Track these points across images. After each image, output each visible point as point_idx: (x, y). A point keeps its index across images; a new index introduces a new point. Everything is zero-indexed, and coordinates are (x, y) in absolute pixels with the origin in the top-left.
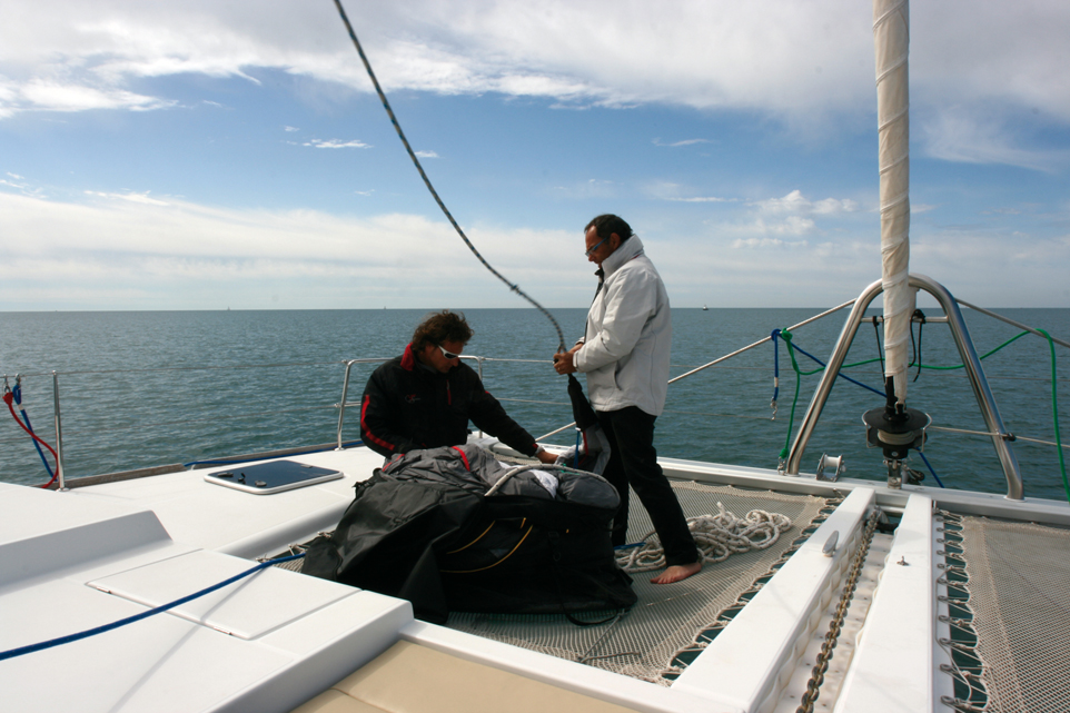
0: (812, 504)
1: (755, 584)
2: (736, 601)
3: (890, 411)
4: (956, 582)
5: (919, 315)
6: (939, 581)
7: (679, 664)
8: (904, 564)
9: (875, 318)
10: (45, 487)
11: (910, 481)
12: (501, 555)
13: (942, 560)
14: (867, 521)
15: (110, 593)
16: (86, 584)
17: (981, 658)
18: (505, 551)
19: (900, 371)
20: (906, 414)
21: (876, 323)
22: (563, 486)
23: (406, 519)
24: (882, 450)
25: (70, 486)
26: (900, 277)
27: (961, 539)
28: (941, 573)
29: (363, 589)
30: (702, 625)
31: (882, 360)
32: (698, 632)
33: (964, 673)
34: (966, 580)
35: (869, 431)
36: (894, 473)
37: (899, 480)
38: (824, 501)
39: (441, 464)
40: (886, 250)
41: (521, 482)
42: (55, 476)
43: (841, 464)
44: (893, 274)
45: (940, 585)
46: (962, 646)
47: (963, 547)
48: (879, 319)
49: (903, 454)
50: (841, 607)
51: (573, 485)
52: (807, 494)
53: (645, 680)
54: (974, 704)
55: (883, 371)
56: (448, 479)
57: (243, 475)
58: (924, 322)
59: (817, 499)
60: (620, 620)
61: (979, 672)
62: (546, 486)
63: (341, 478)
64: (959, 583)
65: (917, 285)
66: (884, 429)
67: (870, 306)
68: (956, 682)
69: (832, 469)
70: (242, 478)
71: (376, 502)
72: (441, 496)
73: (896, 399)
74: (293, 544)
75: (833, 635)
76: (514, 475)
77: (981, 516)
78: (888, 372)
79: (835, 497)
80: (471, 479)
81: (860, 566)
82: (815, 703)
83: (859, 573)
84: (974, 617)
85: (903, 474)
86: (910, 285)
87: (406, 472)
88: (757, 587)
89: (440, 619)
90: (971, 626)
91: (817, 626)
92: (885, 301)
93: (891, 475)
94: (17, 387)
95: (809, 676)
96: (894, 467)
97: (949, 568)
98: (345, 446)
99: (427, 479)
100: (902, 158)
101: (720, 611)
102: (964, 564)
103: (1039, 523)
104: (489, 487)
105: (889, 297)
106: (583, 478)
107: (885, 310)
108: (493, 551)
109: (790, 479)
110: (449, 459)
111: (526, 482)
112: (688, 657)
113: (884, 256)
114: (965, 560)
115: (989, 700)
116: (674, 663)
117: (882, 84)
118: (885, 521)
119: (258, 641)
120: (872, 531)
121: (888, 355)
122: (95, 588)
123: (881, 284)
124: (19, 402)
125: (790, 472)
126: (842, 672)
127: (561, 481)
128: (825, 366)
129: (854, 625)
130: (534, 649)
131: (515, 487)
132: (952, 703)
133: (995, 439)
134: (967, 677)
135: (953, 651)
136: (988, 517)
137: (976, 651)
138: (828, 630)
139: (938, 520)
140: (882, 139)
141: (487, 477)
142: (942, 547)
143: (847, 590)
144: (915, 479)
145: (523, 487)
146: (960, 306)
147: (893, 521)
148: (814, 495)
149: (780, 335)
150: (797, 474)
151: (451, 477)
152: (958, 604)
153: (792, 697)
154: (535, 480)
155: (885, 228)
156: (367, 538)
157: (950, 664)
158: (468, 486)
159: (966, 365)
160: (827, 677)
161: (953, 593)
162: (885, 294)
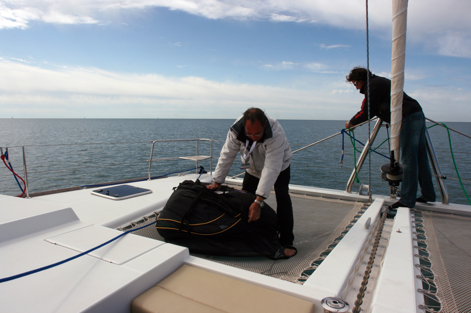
0: (357, 205)
1: (335, 241)
3: (392, 165)
4: (421, 240)
6: (414, 239)
7: (305, 275)
8: (399, 232)
10: (20, 196)
12: (224, 228)
13: (415, 230)
14: (382, 213)
15: (55, 244)
16: (45, 240)
17: (433, 272)
18: (226, 227)
19: (397, 148)
20: (399, 167)
21: (387, 127)
24: (388, 182)
25: (32, 196)
26: (399, 106)
27: (422, 221)
28: (415, 236)
29: (167, 242)
32: (312, 262)
33: (427, 279)
34: (425, 239)
35: (383, 174)
36: (393, 192)
37: (395, 195)
38: (362, 204)
42: (24, 191)
43: (370, 188)
44: (396, 105)
45: (414, 241)
46: (425, 267)
47: (423, 225)
49: (397, 184)
50: (374, 251)
52: (355, 201)
53: (291, 282)
54: (431, 292)
55: (390, 148)
57: (108, 191)
59: (359, 203)
61: (433, 278)
63: (151, 193)
64: (423, 240)
66: (389, 173)
68: (423, 283)
69: (366, 190)
70: (108, 193)
73: (395, 161)
74: (132, 222)
75: (371, 263)
77: (430, 211)
78: (392, 148)
79: (368, 203)
81: (381, 233)
82: (365, 292)
83: (380, 236)
84: (430, 255)
85: (396, 192)
88: (336, 242)
90: (429, 259)
91: (364, 259)
93: (391, 193)
94: (7, 152)
95: (362, 280)
96: (393, 190)
97: (418, 234)
98: (152, 178)
100: (402, 54)
101: (321, 253)
102: (424, 232)
103: (455, 214)
105: (394, 116)
108: (220, 226)
109: (348, 195)
112: (310, 272)
114: (424, 230)
115: (437, 290)
116: (302, 275)
117: (395, 20)
119: (123, 265)
120: (385, 218)
121: (392, 141)
122: (49, 242)
124: (7, 159)
125: (347, 191)
126: (376, 279)
128: (364, 145)
129: (380, 258)
130: (243, 269)
132: (422, 292)
134: (428, 280)
135: (421, 269)
136: (433, 212)
137: (431, 270)
138: (369, 260)
139: (412, 213)
140: (394, 45)
142: (414, 225)
143: (375, 243)
150: (350, 192)
152: (423, 249)
153: (354, 289)
157: (420, 275)
160: (370, 281)
161: (420, 244)
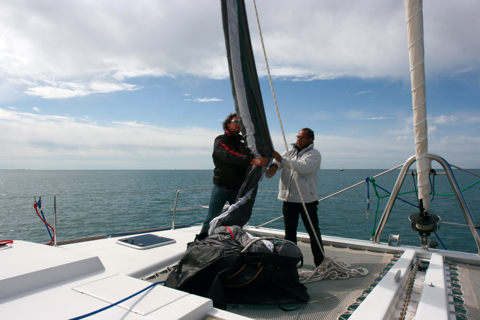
0: (387, 257)
2: (355, 301)
3: (422, 215)
4: (457, 295)
5: (433, 171)
6: (449, 295)
8: (432, 286)
9: (413, 173)
10: (48, 244)
11: (431, 246)
12: (250, 279)
13: (450, 284)
14: (413, 265)
15: (82, 293)
16: (72, 289)
18: (251, 277)
19: (425, 196)
20: (429, 216)
21: (413, 175)
22: (277, 248)
23: (208, 263)
24: (418, 232)
25: (59, 244)
26: (424, 155)
27: (458, 275)
28: (450, 291)
29: (191, 294)
30: (341, 312)
31: (417, 192)
32: (339, 315)
34: (462, 294)
35: (412, 223)
36: (424, 243)
37: (427, 246)
38: (392, 255)
39: (222, 237)
40: (417, 143)
41: (258, 246)
42: (53, 240)
43: (399, 238)
44: (421, 154)
45: (449, 296)
47: (459, 279)
48: (414, 173)
49: (428, 234)
50: (405, 306)
51: (281, 247)
52: (384, 252)
55: (417, 196)
56: (225, 243)
57: (133, 241)
58: (435, 174)
59: (389, 255)
60: (303, 308)
62: (269, 248)
63: (175, 242)
64: (459, 295)
65: (432, 158)
66: (419, 223)
67: (410, 168)
69: (395, 240)
70: (132, 242)
71: (194, 255)
72: (223, 253)
73: (424, 209)
74: (156, 272)
75: (402, 319)
76: (255, 243)
77: (466, 264)
78: (420, 197)
79: (397, 254)
80: (235, 244)
81: (412, 287)
83: (412, 290)
84: (467, 312)
85: (428, 243)
86: (429, 158)
87: (207, 240)
88: (364, 295)
89: (223, 308)
90: (466, 316)
91: (393, 315)
92: (417, 165)
93: (423, 244)
94: (40, 201)
96: (424, 240)
97: (453, 288)
98: (176, 228)
99: (216, 244)
100: (423, 103)
101: (348, 306)
102: (460, 286)
104: (243, 248)
105: (419, 164)
106: (285, 244)
107: (417, 170)
108: (246, 277)
109: (376, 245)
110: (225, 234)
111: (260, 246)
113: (416, 146)
114: (460, 285)
117: (413, 72)
118: (421, 265)
119: (148, 316)
120: (416, 271)
121: (419, 190)
122: (76, 290)
123: (415, 157)
124: (40, 207)
125: (376, 242)
127: (275, 245)
128: (390, 194)
129: (411, 315)
131: (255, 248)
133: (471, 227)
136: (470, 264)
138: (400, 316)
139: (446, 265)
140: (414, 95)
141: (242, 243)
142: (449, 278)
143: (406, 298)
144: (434, 246)
145: (258, 248)
146: (452, 168)
147: (425, 265)
148: (387, 253)
149: (370, 180)
150: (379, 243)
151: (226, 243)
152: (459, 306)
154: (264, 245)
155: (416, 133)
156: (191, 271)
158: (234, 247)
159: (456, 194)
161: (456, 300)
162: (417, 162)
